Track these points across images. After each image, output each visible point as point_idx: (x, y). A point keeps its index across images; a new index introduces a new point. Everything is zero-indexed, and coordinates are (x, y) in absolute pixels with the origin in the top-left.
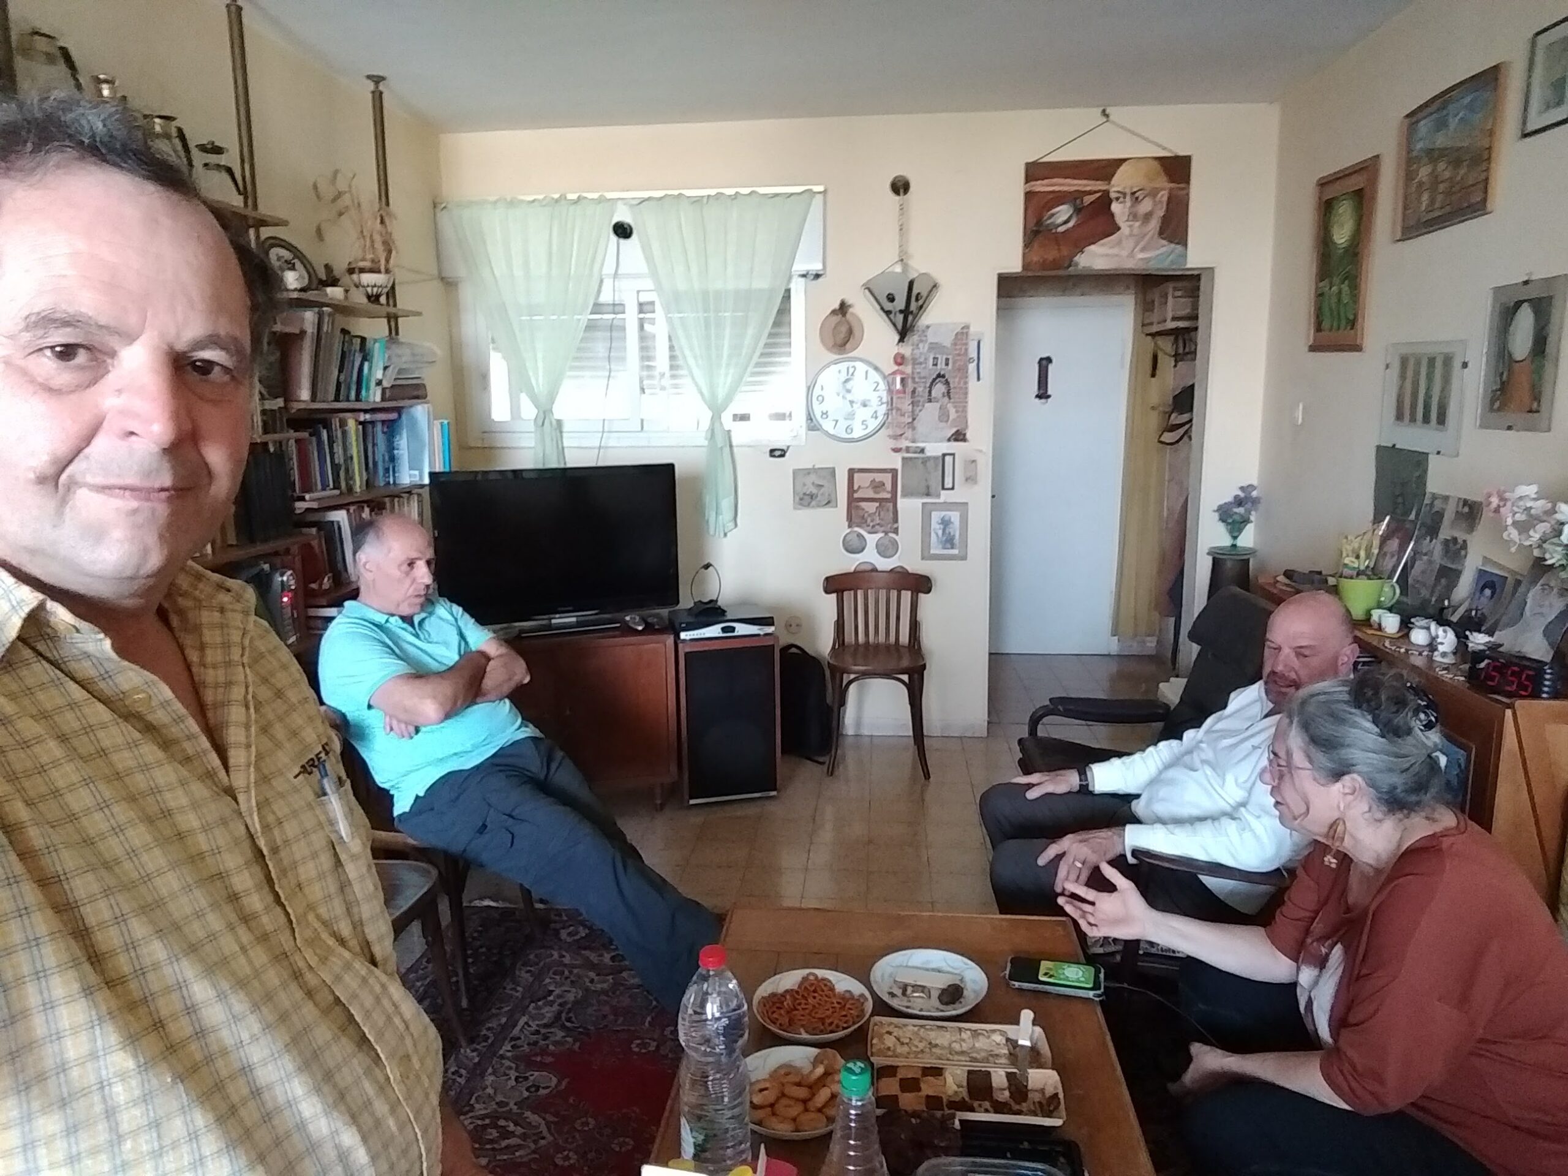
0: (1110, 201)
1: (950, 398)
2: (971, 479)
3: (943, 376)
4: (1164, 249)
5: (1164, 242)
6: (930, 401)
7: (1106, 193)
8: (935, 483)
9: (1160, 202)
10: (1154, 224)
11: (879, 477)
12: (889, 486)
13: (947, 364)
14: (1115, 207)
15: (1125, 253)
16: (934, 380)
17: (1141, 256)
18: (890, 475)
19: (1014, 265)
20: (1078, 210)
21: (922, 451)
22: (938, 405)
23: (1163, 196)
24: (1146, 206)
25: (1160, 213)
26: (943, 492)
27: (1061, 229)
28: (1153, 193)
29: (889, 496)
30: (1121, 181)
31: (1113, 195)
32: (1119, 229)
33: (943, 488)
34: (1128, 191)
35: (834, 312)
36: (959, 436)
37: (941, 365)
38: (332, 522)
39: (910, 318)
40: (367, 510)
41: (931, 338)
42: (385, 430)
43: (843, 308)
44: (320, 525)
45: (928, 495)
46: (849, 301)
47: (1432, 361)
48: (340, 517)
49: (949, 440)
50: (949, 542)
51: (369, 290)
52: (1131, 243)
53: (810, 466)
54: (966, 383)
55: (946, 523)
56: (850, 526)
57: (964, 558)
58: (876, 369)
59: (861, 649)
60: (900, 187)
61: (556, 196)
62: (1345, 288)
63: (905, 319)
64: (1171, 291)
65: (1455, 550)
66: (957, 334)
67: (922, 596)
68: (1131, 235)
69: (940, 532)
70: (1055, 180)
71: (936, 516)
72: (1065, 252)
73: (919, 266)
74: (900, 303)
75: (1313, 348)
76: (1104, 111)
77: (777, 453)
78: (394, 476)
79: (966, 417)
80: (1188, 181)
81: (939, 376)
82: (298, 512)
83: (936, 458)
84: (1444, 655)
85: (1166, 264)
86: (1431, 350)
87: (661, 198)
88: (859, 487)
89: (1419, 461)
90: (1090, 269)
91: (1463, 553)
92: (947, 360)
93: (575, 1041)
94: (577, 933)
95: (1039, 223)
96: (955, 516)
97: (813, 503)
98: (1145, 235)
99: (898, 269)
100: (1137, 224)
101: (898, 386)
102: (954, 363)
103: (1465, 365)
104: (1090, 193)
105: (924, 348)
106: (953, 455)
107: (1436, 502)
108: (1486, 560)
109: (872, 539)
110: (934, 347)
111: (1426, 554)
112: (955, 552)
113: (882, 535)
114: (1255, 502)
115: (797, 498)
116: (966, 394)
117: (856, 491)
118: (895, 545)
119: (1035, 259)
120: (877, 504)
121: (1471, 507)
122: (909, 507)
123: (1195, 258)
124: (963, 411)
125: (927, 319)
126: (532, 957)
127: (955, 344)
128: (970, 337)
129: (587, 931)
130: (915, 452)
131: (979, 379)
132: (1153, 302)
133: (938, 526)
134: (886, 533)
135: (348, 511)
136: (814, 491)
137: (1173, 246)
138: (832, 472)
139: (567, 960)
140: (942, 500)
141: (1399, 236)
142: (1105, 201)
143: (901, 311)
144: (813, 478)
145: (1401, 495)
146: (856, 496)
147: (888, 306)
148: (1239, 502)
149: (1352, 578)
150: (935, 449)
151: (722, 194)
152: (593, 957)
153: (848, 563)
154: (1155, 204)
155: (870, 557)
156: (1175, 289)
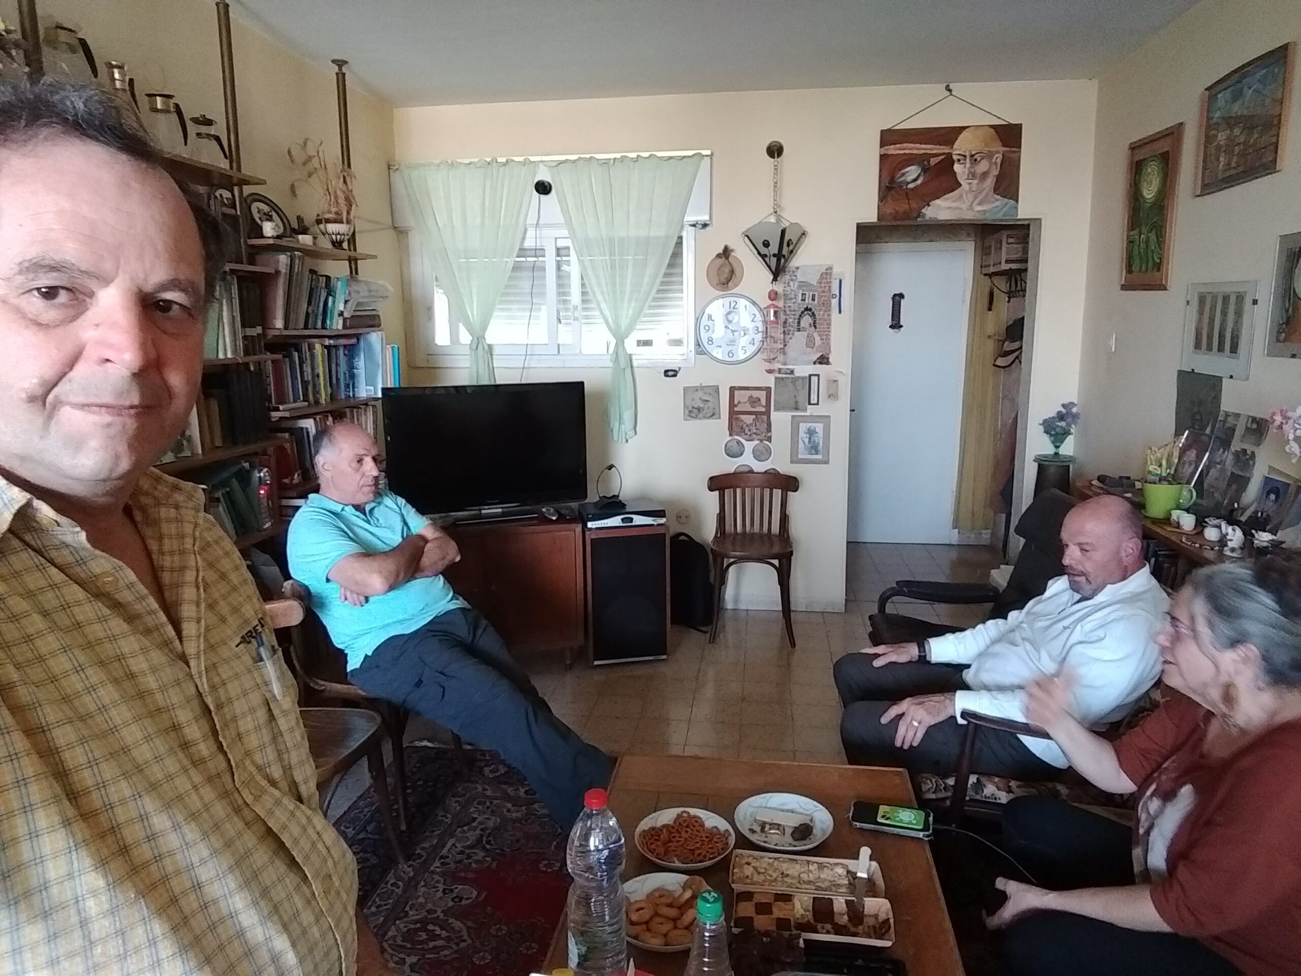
0: (953, 163)
1: (815, 327)
2: (833, 396)
3: (810, 310)
4: (998, 203)
5: (998, 197)
6: (799, 330)
7: (950, 155)
8: (802, 398)
9: (996, 163)
10: (990, 182)
11: (755, 394)
12: (763, 402)
13: (813, 300)
14: (957, 167)
15: (964, 206)
16: (803, 312)
17: (979, 208)
18: (764, 393)
19: (871, 215)
20: (925, 170)
21: (792, 372)
22: (806, 334)
23: (998, 158)
24: (983, 166)
25: (995, 172)
26: (809, 407)
27: (911, 186)
28: (990, 156)
29: (763, 410)
30: (962, 145)
31: (955, 158)
32: (961, 185)
33: (810, 404)
34: (967, 154)
35: (719, 256)
36: (823, 360)
37: (808, 301)
38: (302, 428)
39: (783, 260)
40: (330, 419)
41: (800, 278)
42: (346, 352)
43: (726, 253)
44: (292, 431)
45: (797, 409)
46: (731, 246)
47: (1226, 299)
48: (309, 424)
49: (815, 363)
50: (814, 449)
51: (334, 237)
52: (971, 197)
53: (698, 385)
54: (829, 315)
55: (811, 433)
56: (731, 435)
57: (827, 462)
58: (754, 303)
59: (738, 537)
60: (775, 151)
61: (488, 160)
62: (1153, 236)
63: (779, 261)
64: (1005, 237)
65: (1245, 460)
66: (822, 275)
67: (790, 493)
68: (971, 190)
69: (807, 441)
70: (905, 145)
71: (803, 427)
72: (914, 205)
73: (791, 216)
74: (774, 248)
75: (1124, 287)
76: (948, 86)
77: (671, 373)
78: (353, 391)
79: (829, 344)
80: (1020, 147)
81: (807, 309)
82: (273, 420)
83: (803, 378)
84: (1233, 550)
85: (1000, 216)
86: (1227, 290)
87: (574, 161)
88: (739, 402)
89: (1215, 383)
90: (936, 220)
91: (1251, 462)
92: (813, 296)
93: (493, 860)
94: (498, 770)
95: (892, 180)
96: (819, 427)
97: (700, 415)
98: (983, 190)
99: (773, 219)
100: (976, 181)
101: (772, 318)
102: (819, 299)
103: (1255, 302)
104: (936, 155)
105: (794, 286)
106: (818, 375)
107: (1229, 419)
108: (1271, 468)
109: (749, 446)
110: (803, 285)
111: (1218, 463)
112: (819, 457)
113: (758, 442)
114: (1075, 416)
115: (687, 412)
116: (830, 324)
117: (736, 406)
118: (769, 451)
119: (888, 211)
120: (754, 417)
121: (1258, 423)
122: (780, 419)
123: (1025, 210)
124: (826, 338)
125: (795, 262)
126: (460, 789)
127: (820, 283)
128: (834, 277)
129: (506, 769)
130: (786, 373)
131: (840, 312)
132: (990, 246)
133: (805, 435)
134: (761, 441)
135: (315, 419)
136: (701, 405)
137: (1006, 200)
138: (717, 389)
139: (489, 793)
140: (808, 414)
141: (1198, 192)
142: (948, 162)
143: (774, 255)
144: (700, 394)
145: (1199, 413)
146: (736, 409)
147: (764, 251)
148: (1061, 417)
149: (1155, 483)
150: (802, 371)
151: (626, 157)
152: (510, 790)
153: (730, 466)
154: (991, 163)
155: (748, 460)
156: (1008, 237)
